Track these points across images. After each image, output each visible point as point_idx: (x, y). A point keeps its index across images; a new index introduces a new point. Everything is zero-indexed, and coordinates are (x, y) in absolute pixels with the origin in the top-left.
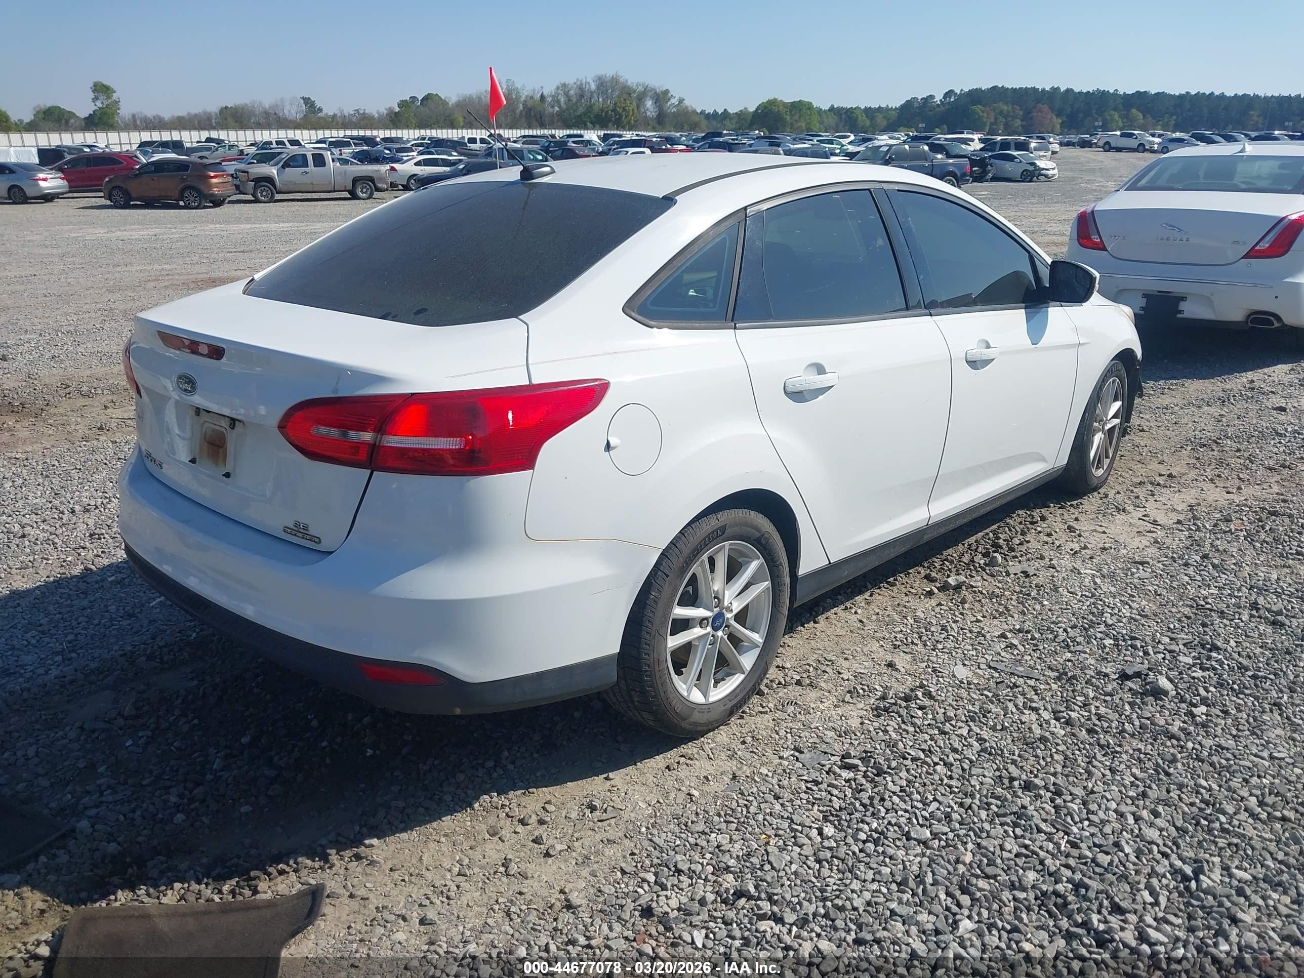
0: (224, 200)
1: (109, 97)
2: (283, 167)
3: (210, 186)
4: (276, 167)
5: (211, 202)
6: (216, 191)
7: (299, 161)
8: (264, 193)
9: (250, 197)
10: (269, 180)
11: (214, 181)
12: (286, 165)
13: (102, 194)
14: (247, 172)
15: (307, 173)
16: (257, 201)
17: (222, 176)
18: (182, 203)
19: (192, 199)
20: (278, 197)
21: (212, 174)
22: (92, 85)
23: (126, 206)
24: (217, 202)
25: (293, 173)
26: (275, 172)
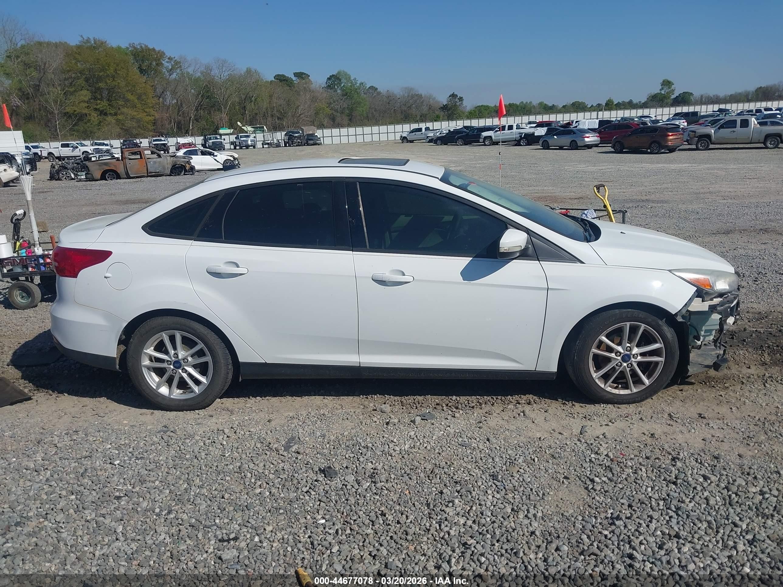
0: (676, 148)
1: (669, 88)
2: (719, 128)
3: (667, 141)
4: (714, 129)
5: (668, 150)
6: (670, 143)
7: (732, 124)
8: (703, 145)
9: (694, 147)
10: (708, 136)
11: (671, 137)
12: (722, 127)
13: (610, 145)
14: (695, 132)
15: (734, 132)
16: (697, 149)
17: (676, 135)
18: (649, 151)
19: (655, 148)
20: (712, 146)
21: (670, 134)
22: (662, 81)
23: (621, 152)
24: (672, 150)
25: (726, 132)
26: (713, 131)
